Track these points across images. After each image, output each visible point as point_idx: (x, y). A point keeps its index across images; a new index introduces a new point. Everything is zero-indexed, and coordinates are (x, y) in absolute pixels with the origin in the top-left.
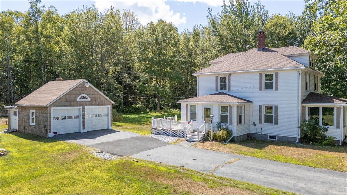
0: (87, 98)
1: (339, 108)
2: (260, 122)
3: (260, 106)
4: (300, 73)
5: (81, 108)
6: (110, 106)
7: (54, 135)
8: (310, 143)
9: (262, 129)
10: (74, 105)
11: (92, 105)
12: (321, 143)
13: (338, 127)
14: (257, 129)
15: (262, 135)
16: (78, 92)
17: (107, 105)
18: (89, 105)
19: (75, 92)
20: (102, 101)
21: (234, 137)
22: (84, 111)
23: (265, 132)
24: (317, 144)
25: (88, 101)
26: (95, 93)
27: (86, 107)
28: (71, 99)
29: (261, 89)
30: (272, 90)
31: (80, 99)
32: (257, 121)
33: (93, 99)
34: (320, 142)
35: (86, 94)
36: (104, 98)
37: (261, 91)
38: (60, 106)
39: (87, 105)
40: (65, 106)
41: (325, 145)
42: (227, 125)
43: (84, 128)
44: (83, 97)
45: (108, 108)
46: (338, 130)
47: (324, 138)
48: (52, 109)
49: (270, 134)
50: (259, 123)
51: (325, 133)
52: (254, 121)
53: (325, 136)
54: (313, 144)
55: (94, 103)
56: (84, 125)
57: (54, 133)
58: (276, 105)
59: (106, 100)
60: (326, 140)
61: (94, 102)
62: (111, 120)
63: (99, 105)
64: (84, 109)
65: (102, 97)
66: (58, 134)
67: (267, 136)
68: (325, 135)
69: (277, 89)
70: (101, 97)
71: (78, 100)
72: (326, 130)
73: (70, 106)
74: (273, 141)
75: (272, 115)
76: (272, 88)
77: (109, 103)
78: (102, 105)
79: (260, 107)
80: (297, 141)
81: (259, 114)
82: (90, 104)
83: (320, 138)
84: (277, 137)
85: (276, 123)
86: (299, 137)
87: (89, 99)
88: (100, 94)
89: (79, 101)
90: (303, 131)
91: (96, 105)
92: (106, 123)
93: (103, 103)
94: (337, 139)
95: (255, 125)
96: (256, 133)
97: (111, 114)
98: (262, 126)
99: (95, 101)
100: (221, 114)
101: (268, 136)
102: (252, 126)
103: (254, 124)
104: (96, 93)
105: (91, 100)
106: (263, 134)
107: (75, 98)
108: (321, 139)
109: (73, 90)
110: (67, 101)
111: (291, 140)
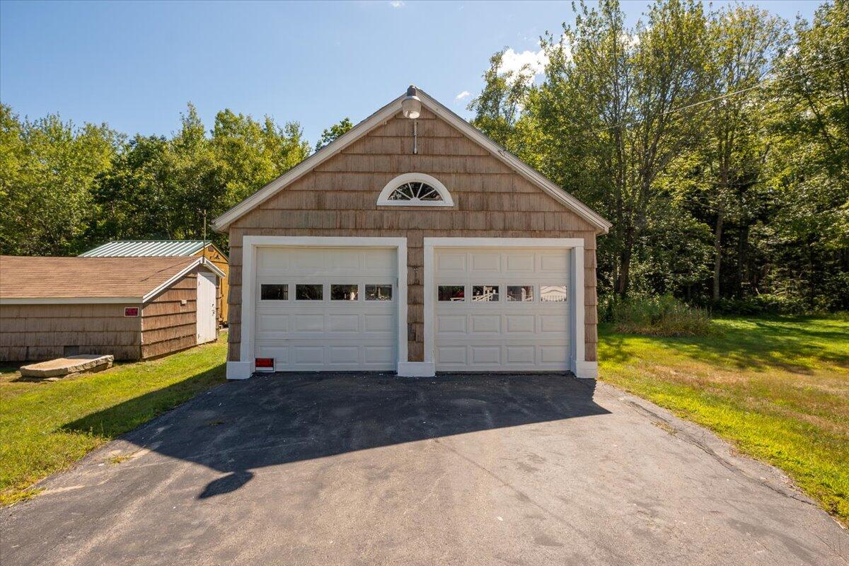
0: (434, 195)
5: (401, 243)
6: (578, 243)
7: (256, 374)
10: (358, 230)
11: (466, 231)
16: (383, 162)
17: (562, 232)
18: (449, 232)
19: (365, 163)
20: (528, 213)
22: (416, 267)
25: (442, 210)
26: (483, 165)
27: (430, 243)
28: (344, 196)
31: (394, 195)
33: (472, 198)
35: (432, 173)
36: (542, 192)
38: (287, 230)
39: (435, 232)
40: (314, 231)
43: (416, 355)
44: (416, 185)
45: (571, 251)
48: (249, 241)
55: (478, 219)
56: (415, 337)
57: (260, 362)
59: (554, 207)
61: (481, 216)
62: (588, 324)
63: (505, 231)
64: (416, 250)
65: (529, 189)
66: (279, 367)
70: (519, 186)
71: (383, 199)
73: (340, 230)
77: (572, 224)
78: (530, 232)
82: (457, 224)
87: (447, 200)
88: (514, 173)
89: (387, 209)
91: (489, 230)
92: (560, 337)
93: (536, 222)
97: (587, 287)
99: (484, 208)
104: (492, 164)
105: (462, 206)
107: (370, 191)
109: (358, 149)
110: (320, 206)
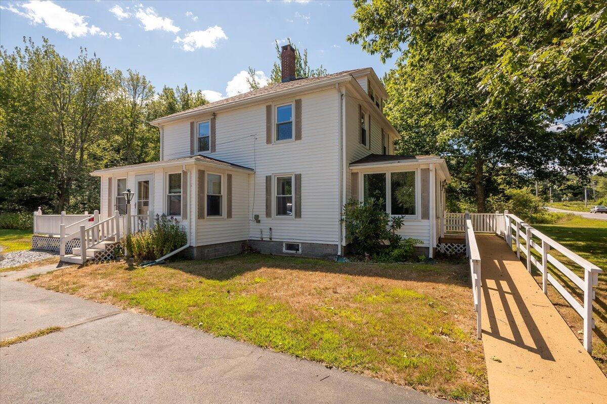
1: (426, 172)
2: (268, 214)
3: (267, 177)
4: (344, 92)
8: (365, 256)
9: (270, 229)
12: (388, 254)
13: (426, 215)
14: (263, 230)
15: (272, 243)
21: (191, 247)
23: (277, 236)
24: (380, 258)
29: (269, 141)
30: (290, 140)
32: (261, 211)
34: (386, 253)
37: (270, 145)
41: (397, 259)
42: (176, 220)
46: (425, 222)
47: (395, 241)
49: (289, 241)
50: (265, 216)
51: (398, 232)
52: (257, 213)
53: (398, 238)
54: (371, 258)
58: (296, 173)
60: (400, 247)
67: (282, 245)
68: (397, 235)
69: (299, 137)
72: (398, 224)
74: (292, 256)
75: (291, 197)
76: (290, 137)
79: (268, 179)
80: (339, 253)
81: (265, 196)
83: (387, 242)
84: (300, 246)
85: (298, 214)
86: (344, 244)
90: (350, 229)
94: (423, 243)
95: (258, 221)
96: (260, 239)
98: (271, 222)
100: (170, 193)
101: (284, 245)
102: (253, 224)
103: (257, 219)
106: (273, 240)
108: (388, 246)
111: (329, 251)
